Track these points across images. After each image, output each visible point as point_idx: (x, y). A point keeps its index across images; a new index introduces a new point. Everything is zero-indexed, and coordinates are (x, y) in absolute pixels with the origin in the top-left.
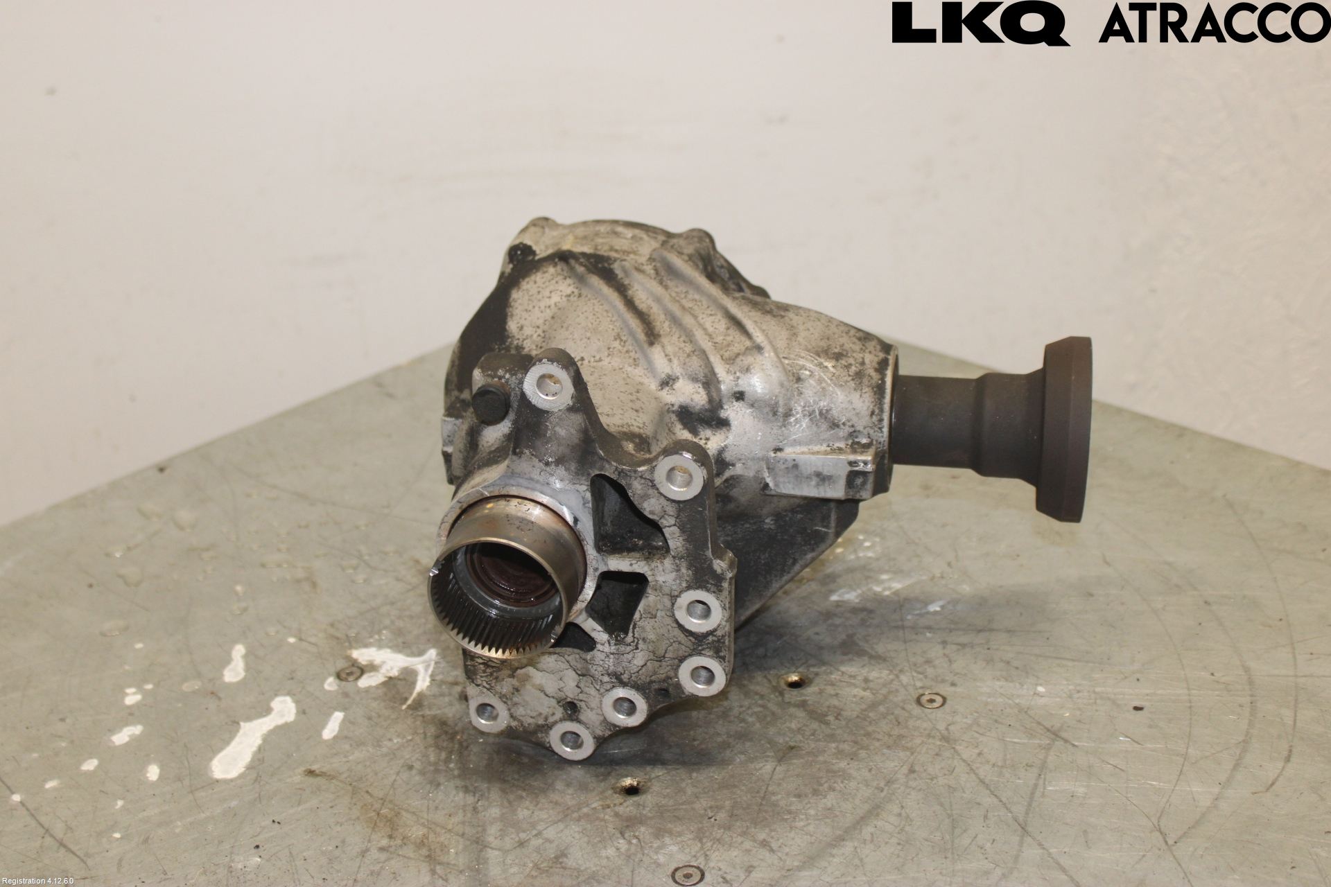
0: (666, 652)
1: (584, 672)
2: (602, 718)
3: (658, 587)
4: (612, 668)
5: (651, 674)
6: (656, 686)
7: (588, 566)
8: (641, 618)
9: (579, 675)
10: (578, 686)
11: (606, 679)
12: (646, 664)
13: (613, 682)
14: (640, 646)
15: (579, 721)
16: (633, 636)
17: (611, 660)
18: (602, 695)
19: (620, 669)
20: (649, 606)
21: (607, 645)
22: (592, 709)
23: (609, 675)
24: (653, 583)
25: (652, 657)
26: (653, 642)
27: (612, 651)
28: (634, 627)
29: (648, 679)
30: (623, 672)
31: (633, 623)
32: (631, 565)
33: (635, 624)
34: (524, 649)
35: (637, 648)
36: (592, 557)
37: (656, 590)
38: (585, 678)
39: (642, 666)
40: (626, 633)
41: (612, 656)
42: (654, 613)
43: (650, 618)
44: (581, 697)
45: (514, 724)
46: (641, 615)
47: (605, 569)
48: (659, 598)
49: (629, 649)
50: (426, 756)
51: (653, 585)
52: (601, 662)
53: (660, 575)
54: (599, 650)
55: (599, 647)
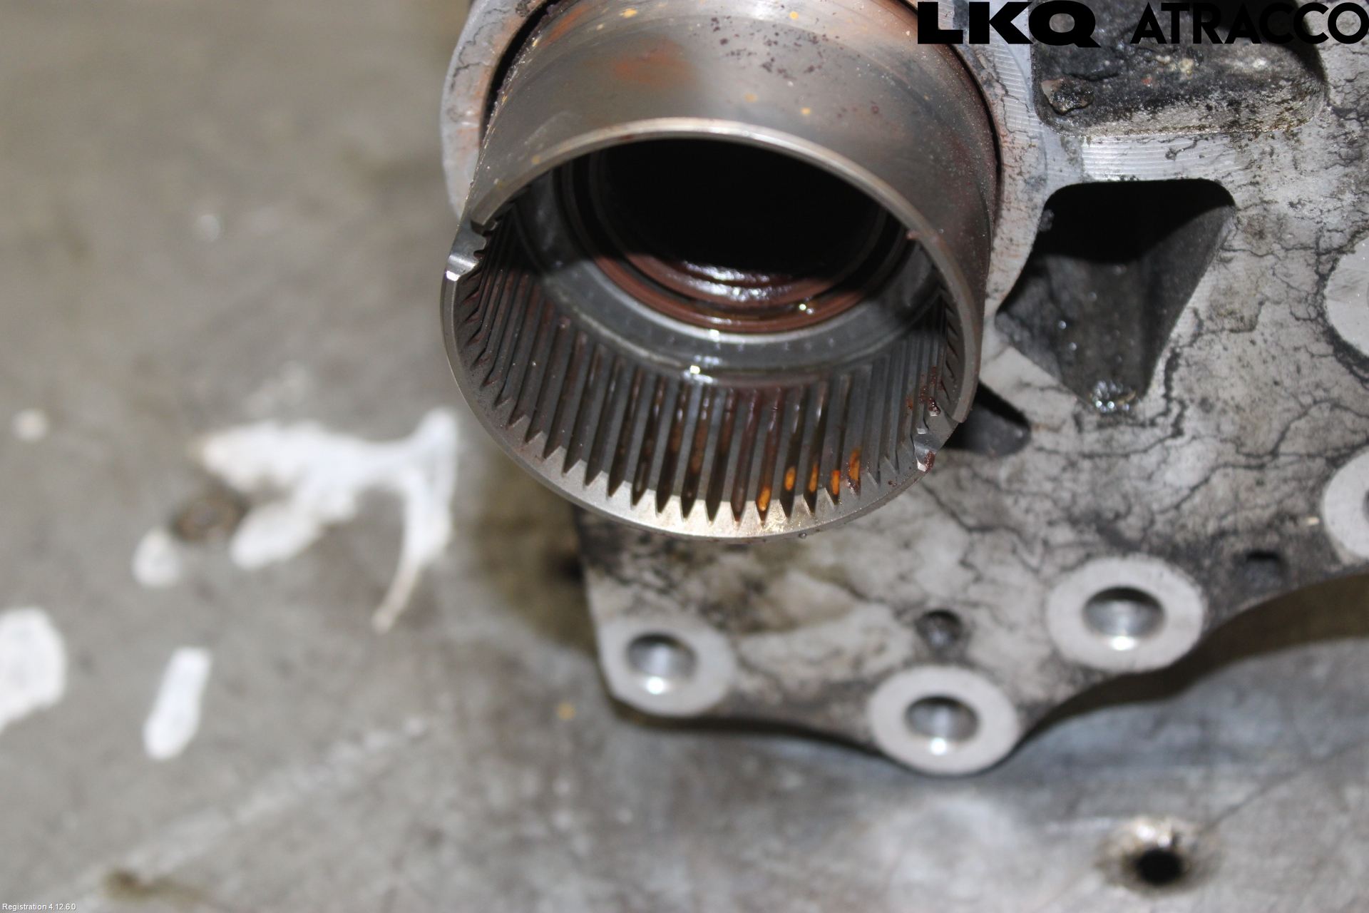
0: (1282, 437)
1: (987, 518)
2: (1044, 651)
3: (1269, 225)
4: (1084, 503)
5: (1222, 509)
6: (1240, 545)
7: (1008, 172)
8: (1196, 336)
9: (970, 530)
10: (964, 563)
11: (1063, 534)
12: (1206, 481)
13: (1083, 544)
14: (1187, 426)
15: (966, 663)
16: (1167, 397)
17: (1084, 477)
18: (1049, 584)
19: (1112, 503)
20: (1230, 292)
21: (1069, 429)
22: (1012, 627)
23: (1073, 521)
24: (1253, 212)
25: (1229, 452)
26: (1238, 408)
27: (1086, 449)
28: (1171, 366)
29: (1211, 527)
30: (1122, 509)
31: (1166, 354)
32: (1171, 154)
33: (1175, 356)
34: (812, 499)
35: (1178, 432)
36: (1021, 140)
37: (1261, 235)
38: (989, 538)
39: (1194, 489)
40: (1142, 387)
41: (1086, 464)
42: (1247, 314)
43: (1232, 331)
44: (975, 593)
45: (750, 684)
46: (1200, 324)
47: (1070, 177)
48: (1270, 260)
49: (1146, 436)
50: (476, 790)
51: (1251, 219)
52: (1048, 487)
53: (1282, 182)
54: (1040, 449)
55: (1041, 438)
